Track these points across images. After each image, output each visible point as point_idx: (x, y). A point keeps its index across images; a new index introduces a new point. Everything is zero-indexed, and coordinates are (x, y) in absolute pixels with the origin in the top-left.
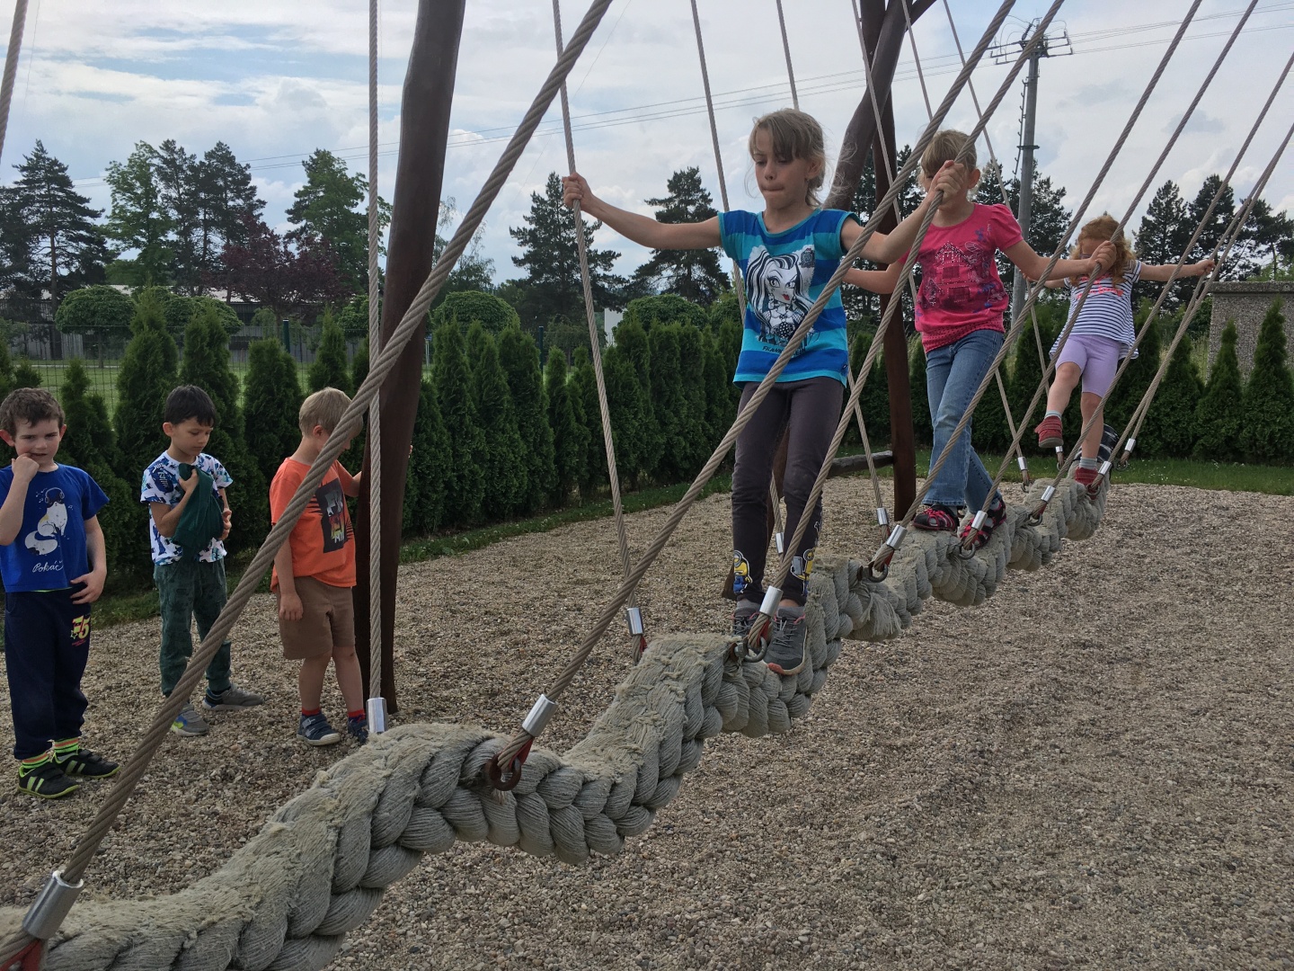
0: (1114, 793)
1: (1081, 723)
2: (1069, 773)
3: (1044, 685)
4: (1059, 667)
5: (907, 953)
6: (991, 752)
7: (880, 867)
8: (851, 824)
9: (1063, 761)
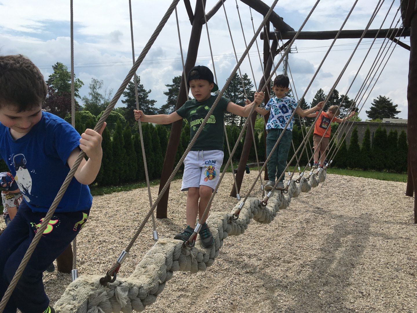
0: (333, 235)
1: (322, 223)
2: (322, 231)
3: (312, 216)
4: (314, 213)
5: (300, 259)
6: (305, 228)
7: (289, 246)
8: (279, 240)
9: (320, 230)
